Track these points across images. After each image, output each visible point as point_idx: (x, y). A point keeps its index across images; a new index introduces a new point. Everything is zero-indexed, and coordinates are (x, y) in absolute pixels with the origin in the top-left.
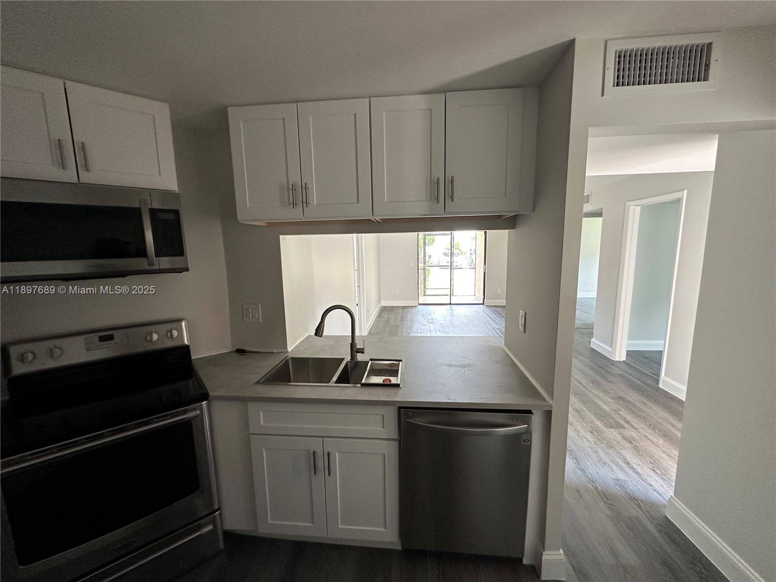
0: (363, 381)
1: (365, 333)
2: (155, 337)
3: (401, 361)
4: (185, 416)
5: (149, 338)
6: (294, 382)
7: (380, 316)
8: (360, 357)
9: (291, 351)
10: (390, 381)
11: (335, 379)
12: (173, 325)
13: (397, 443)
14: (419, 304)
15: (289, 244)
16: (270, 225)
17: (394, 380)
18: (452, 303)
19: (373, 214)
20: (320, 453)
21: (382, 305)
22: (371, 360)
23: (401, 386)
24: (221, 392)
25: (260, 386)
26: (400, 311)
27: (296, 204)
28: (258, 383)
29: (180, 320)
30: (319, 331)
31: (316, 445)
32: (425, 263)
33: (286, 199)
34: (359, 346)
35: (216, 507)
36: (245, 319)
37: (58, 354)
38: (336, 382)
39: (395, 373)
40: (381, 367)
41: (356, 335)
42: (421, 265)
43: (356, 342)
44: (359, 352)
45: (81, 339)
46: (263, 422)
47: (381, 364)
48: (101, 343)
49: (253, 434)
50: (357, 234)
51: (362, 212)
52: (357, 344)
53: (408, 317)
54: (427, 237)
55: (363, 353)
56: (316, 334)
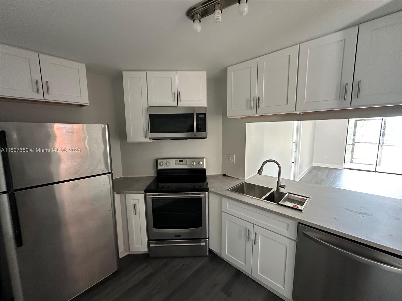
0: (280, 203)
1: (297, 179)
2: (195, 163)
3: (309, 198)
4: (199, 196)
5: (193, 163)
6: (246, 194)
7: (310, 172)
8: (282, 190)
9: (247, 179)
10: (298, 207)
11: (264, 197)
12: (201, 160)
13: (296, 243)
14: (345, 168)
15: (251, 127)
16: (243, 118)
17: (300, 207)
18: (377, 171)
19: (296, 110)
20: (251, 231)
21: (313, 165)
22: (288, 193)
23: (303, 212)
24: (213, 190)
25: (229, 191)
26: (327, 171)
27: (253, 108)
28: (228, 190)
29: (203, 158)
30: (260, 172)
31: (250, 227)
32: (354, 140)
33: (249, 105)
34: (282, 184)
35: (207, 237)
36: (228, 161)
37: (168, 164)
38: (264, 199)
39: (302, 203)
40: (295, 199)
41: (281, 177)
42: (350, 141)
43: (280, 181)
44: (282, 187)
45: (174, 160)
46: (228, 208)
47: (295, 197)
48: (180, 163)
49: (223, 212)
50: (298, 121)
51: (290, 109)
52: (281, 182)
53: (333, 175)
54: (358, 122)
55: (284, 188)
56: (258, 173)
